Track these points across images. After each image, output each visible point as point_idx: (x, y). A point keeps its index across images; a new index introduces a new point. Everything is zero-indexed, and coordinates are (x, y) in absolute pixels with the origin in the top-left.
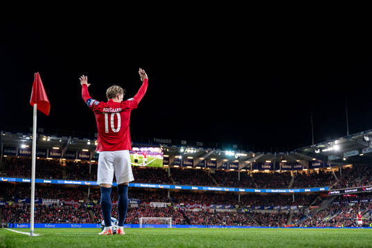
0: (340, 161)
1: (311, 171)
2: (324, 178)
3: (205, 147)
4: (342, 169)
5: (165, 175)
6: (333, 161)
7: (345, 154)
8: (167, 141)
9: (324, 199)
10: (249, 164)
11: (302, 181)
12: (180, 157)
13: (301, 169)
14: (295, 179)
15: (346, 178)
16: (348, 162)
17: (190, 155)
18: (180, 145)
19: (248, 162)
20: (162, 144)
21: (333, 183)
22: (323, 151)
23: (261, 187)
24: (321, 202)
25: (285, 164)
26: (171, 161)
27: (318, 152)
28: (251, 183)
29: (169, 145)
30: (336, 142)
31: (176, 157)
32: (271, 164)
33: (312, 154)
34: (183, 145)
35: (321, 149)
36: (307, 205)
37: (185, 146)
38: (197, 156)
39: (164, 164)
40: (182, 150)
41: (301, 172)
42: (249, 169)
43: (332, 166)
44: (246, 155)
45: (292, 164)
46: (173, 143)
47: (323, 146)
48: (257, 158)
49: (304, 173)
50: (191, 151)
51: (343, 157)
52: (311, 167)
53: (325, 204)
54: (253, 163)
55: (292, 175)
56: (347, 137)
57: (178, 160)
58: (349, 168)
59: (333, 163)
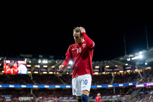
0: (144, 65)
1: (125, 72)
2: (134, 77)
3: (55, 59)
4: (145, 70)
5: (28, 79)
6: (140, 65)
7: (146, 61)
8: (29, 56)
9: (134, 90)
11: (120, 78)
12: (39, 66)
13: (118, 71)
14: (115, 78)
15: (147, 76)
16: (148, 66)
17: (45, 64)
18: (38, 58)
20: (26, 58)
21: (139, 80)
22: (132, 59)
24: (132, 92)
25: (108, 68)
26: (33, 69)
27: (129, 60)
29: (31, 58)
30: (141, 53)
31: (36, 66)
32: (99, 69)
33: (126, 62)
34: (40, 58)
35: (131, 58)
36: (123, 95)
37: (42, 59)
38: (49, 65)
39: (28, 71)
40: (40, 62)
41: (118, 73)
43: (139, 68)
45: (112, 68)
46: (34, 57)
47: (132, 56)
49: (120, 73)
50: (45, 62)
52: (125, 70)
53: (135, 93)
55: (113, 75)
56: (147, 50)
57: (37, 68)
58: (148, 70)
59: (139, 67)
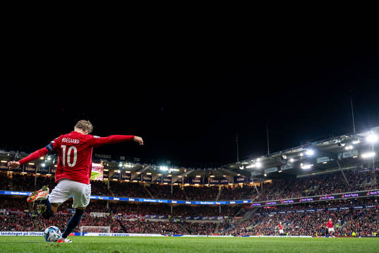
0: (262, 176)
1: (236, 185)
2: (248, 192)
3: (142, 162)
4: (264, 184)
5: (104, 188)
6: (257, 176)
7: (266, 171)
8: (107, 157)
9: (247, 210)
10: (181, 179)
11: (228, 194)
12: (119, 172)
13: (227, 183)
14: (222, 192)
15: (266, 192)
16: (268, 178)
17: (128, 169)
18: (119, 160)
19: (180, 177)
20: (103, 159)
21: (255, 197)
22: (247, 167)
23: (191, 199)
24: (244, 213)
25: (213, 178)
26: (111, 175)
27: (242, 168)
28: (182, 196)
29: (109, 160)
30: (258, 159)
31: (116, 171)
32: (201, 179)
33: (237, 170)
34: (122, 161)
35: (245, 166)
36: (231, 216)
37: (124, 161)
38: (134, 171)
39: (104, 177)
40: (121, 165)
41: (227, 186)
42: (181, 183)
43: (255, 181)
44: (178, 170)
45: (219, 179)
46: (113, 158)
47: (246, 163)
48: (189, 173)
49: (230, 187)
50: (129, 166)
51: (264, 173)
52: (236, 182)
53: (248, 215)
54: (185, 177)
55: (220, 189)
56: (267, 156)
57: (117, 174)
58: (268, 183)
59: (256, 179)
